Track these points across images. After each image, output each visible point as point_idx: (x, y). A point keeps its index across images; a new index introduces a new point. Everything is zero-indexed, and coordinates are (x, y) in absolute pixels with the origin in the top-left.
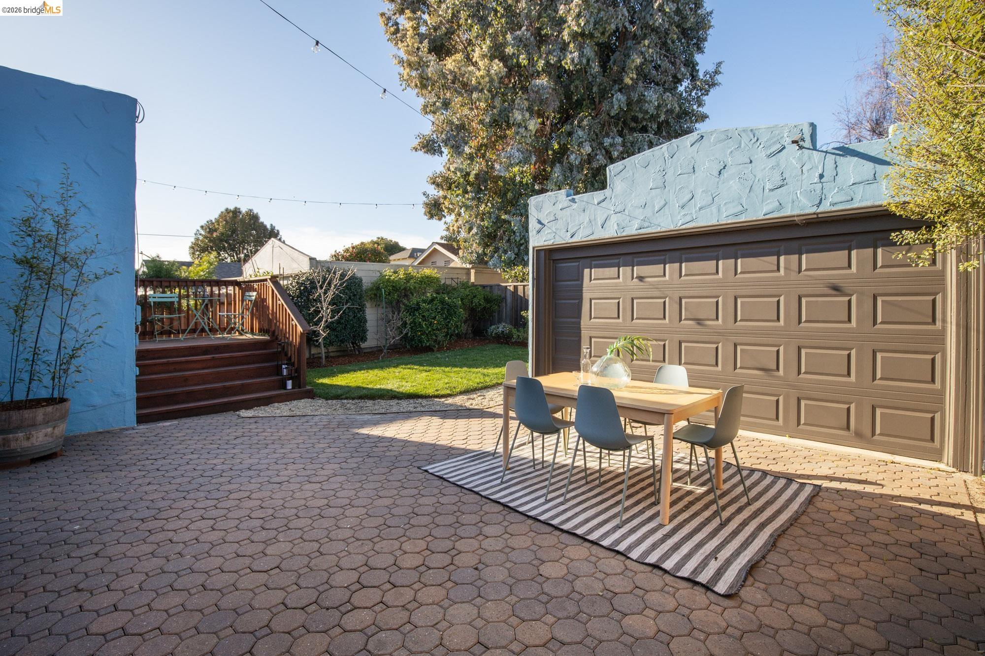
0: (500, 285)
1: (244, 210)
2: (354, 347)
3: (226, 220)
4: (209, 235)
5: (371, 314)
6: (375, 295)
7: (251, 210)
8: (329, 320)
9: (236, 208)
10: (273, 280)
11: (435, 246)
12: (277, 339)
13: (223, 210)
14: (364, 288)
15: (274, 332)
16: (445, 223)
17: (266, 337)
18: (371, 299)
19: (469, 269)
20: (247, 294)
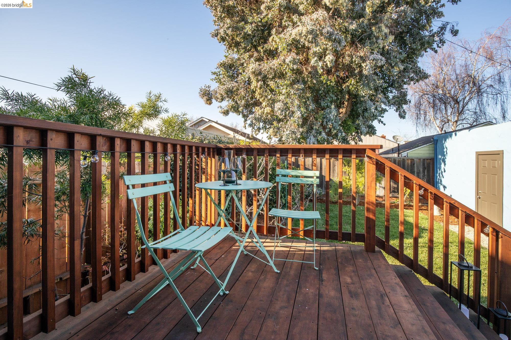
11: (211, 124)
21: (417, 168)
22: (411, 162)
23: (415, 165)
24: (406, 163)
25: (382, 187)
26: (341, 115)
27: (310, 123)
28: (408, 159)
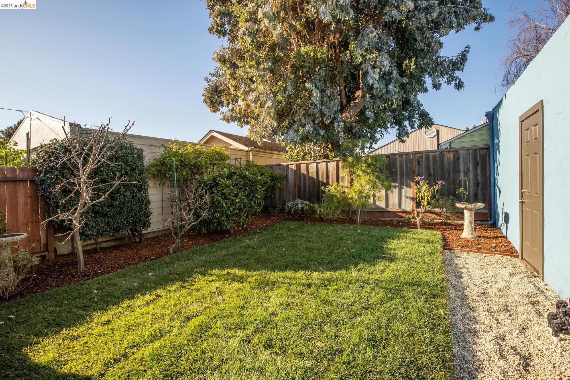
0: (281, 165)
2: (133, 234)
5: (155, 194)
6: (159, 171)
11: (212, 134)
14: (146, 162)
16: (222, 113)
18: (154, 176)
19: (247, 151)
21: (464, 165)
22: (454, 156)
23: (461, 160)
24: (446, 158)
25: (409, 198)
26: (357, 101)
27: (293, 114)
28: (449, 152)
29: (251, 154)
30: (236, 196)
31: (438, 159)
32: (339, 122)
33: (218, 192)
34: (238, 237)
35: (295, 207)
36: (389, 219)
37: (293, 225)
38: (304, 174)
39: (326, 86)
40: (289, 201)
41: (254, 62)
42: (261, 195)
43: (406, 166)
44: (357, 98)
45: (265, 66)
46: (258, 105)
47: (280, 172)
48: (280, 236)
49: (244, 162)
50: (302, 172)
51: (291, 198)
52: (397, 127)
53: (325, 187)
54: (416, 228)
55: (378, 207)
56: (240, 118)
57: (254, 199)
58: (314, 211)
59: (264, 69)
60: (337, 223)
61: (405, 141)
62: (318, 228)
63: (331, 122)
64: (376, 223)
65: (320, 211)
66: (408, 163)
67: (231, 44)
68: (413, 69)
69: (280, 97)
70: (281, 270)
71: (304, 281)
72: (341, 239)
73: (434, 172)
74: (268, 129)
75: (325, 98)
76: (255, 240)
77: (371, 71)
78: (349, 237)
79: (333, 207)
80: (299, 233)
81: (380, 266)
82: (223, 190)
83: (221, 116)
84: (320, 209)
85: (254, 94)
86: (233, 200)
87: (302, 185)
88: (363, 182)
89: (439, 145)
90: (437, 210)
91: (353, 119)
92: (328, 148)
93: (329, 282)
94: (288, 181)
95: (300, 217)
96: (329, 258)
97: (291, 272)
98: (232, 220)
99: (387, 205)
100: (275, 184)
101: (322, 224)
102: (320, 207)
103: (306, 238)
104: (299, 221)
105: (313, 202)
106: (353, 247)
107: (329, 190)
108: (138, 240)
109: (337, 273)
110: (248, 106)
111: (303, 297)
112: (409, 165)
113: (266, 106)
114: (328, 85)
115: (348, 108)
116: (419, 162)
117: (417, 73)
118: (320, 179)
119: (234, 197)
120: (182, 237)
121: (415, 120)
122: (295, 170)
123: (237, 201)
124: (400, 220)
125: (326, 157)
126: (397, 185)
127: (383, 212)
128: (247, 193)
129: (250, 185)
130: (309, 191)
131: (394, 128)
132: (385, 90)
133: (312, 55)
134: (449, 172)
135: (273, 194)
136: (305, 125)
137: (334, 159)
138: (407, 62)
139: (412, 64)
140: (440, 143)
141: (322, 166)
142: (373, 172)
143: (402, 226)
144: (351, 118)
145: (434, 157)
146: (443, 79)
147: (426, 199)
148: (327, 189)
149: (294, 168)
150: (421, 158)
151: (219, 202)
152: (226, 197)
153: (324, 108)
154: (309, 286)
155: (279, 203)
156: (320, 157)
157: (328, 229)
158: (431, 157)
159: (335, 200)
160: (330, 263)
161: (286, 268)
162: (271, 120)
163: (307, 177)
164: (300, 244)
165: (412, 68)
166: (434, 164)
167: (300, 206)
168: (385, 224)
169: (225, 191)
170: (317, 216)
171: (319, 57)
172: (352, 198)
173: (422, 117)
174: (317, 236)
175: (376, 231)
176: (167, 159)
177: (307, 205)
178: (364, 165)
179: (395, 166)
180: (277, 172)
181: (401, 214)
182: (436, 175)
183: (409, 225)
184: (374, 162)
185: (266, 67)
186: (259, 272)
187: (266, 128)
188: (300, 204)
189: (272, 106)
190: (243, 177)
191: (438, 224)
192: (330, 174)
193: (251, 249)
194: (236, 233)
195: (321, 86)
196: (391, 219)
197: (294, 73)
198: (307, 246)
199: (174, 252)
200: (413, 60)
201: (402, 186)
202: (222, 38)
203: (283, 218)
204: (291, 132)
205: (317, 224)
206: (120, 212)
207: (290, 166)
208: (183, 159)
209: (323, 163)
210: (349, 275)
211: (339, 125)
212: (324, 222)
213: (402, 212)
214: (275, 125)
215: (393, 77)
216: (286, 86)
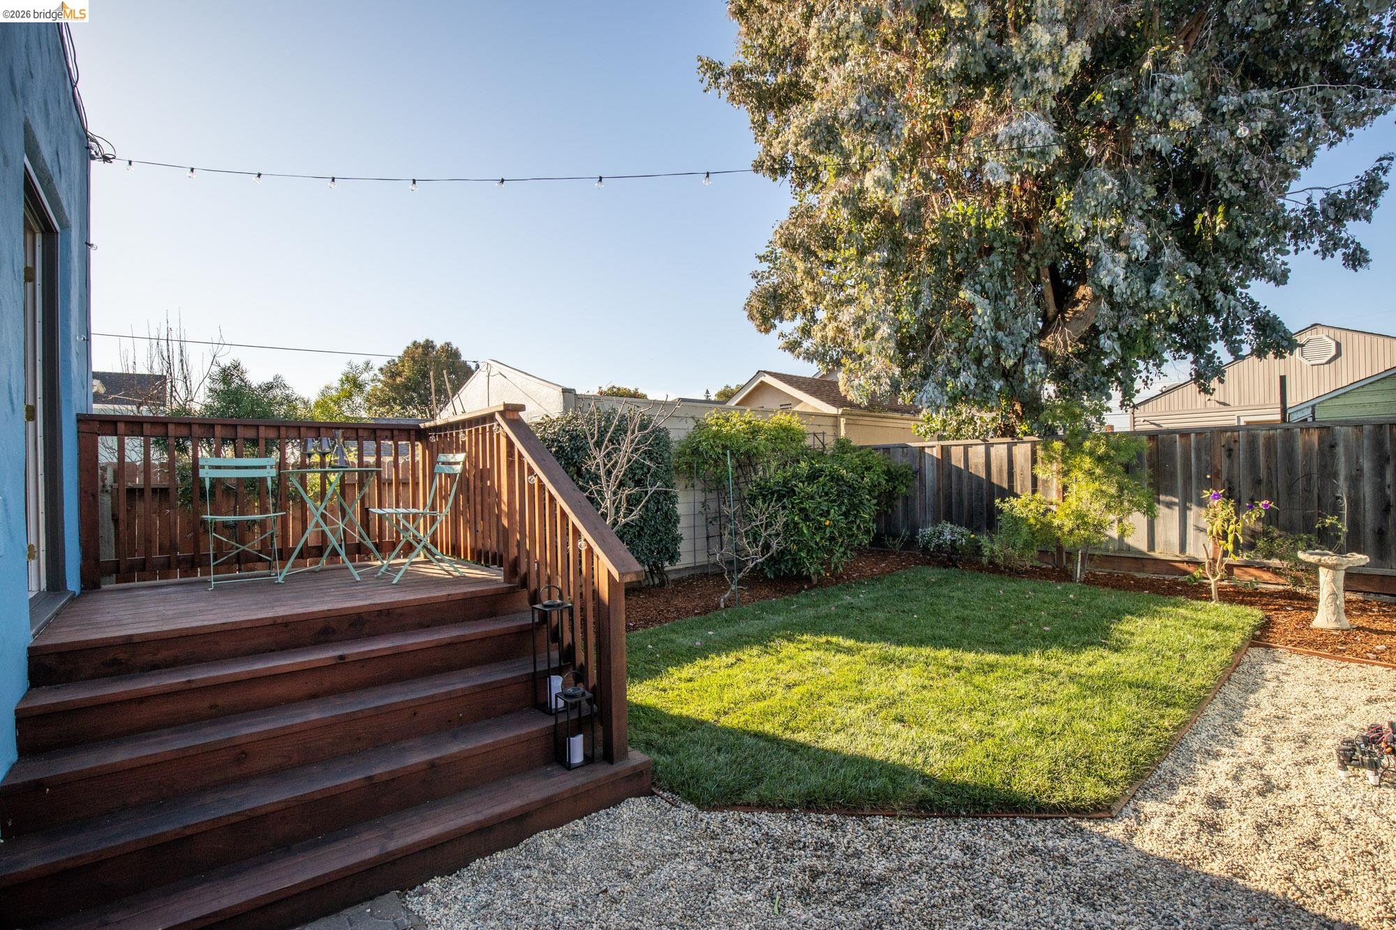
0: (907, 447)
1: (439, 343)
2: (652, 571)
3: (413, 359)
4: (390, 381)
5: (686, 504)
6: (690, 466)
7: (448, 344)
8: (622, 521)
9: (427, 341)
10: (510, 416)
11: (762, 379)
12: (524, 583)
13: (409, 344)
14: (675, 447)
15: (515, 564)
16: (782, 335)
17: (494, 576)
18: (683, 474)
19: (836, 417)
20: (442, 458)
22: (1320, 440)
23: (1340, 449)
24: (1299, 444)
26: (1081, 307)
27: (933, 348)
28: (1308, 429)
29: (843, 421)
30: (826, 514)
31: (1279, 445)
32: (1033, 362)
33: (793, 507)
34: (830, 590)
35: (939, 538)
36: (1155, 577)
37: (933, 574)
38: (958, 469)
39: (1005, 287)
40: (924, 526)
41: (853, 251)
42: (870, 514)
43: (1198, 458)
44: (1079, 301)
45: (874, 257)
46: (862, 332)
47: (906, 461)
48: (908, 593)
49: (830, 441)
50: (953, 463)
51: (929, 518)
52: (1190, 357)
53: (1003, 501)
54: (1209, 599)
55: (1129, 548)
56: (824, 354)
57: (858, 522)
58: (979, 548)
59: (872, 265)
60: (1030, 578)
61: (1214, 390)
62: (985, 584)
63: (1015, 364)
64: (1117, 584)
65: (992, 551)
66: (1203, 453)
67: (798, 189)
68: (1220, 230)
69: (905, 316)
70: (911, 644)
71: (950, 662)
72: (1028, 608)
73: (1269, 474)
74: (883, 380)
75: (1002, 313)
76: (862, 597)
77: (1105, 256)
78: (1046, 605)
79: (1020, 544)
80: (945, 590)
81: (1088, 655)
82: (802, 503)
83: (781, 342)
84: (991, 546)
85: (852, 310)
86: (820, 522)
87: (954, 491)
88: (1086, 495)
89: (1284, 410)
90: (1275, 562)
91: (1070, 349)
92: (1015, 412)
93: (992, 667)
94: (922, 481)
95: (950, 559)
96: (999, 637)
97: (928, 650)
98: (817, 558)
99: (1151, 544)
100: (895, 487)
101: (995, 576)
102: (992, 541)
103: (959, 600)
104: (945, 567)
105: (977, 530)
106: (1049, 624)
107: (1012, 508)
108: (657, 581)
109: (1008, 658)
110: (841, 330)
111: (946, 681)
112: (1204, 457)
113: (878, 336)
114: (1009, 285)
115: (1059, 325)
116: (1230, 450)
117: (1231, 241)
118: (995, 480)
119: (821, 515)
120: (740, 582)
121: (1243, 337)
122: (937, 459)
123: (827, 523)
124: (1181, 579)
125: (1008, 431)
126: (1177, 500)
127: (1141, 560)
128: (844, 509)
129: (851, 495)
130: (970, 505)
131: (1184, 358)
132: (1144, 291)
133: (973, 224)
134: (1308, 477)
135: (891, 507)
136: (959, 372)
137: (1026, 439)
138: (1206, 214)
139: (1219, 219)
140: (1288, 406)
141: (999, 452)
142: (1109, 472)
143: (1180, 593)
144: (1065, 346)
145: (1270, 441)
146: (1309, 244)
147: (1230, 538)
148: (1006, 505)
149: (935, 455)
150: (1236, 441)
151: (796, 524)
152: (806, 516)
153: (1000, 334)
154: (958, 669)
155: (903, 526)
156: (995, 431)
157: (1005, 588)
158: (1261, 441)
159: (1025, 529)
160: (999, 644)
161: (921, 642)
162: (887, 361)
163: (965, 474)
164: (946, 610)
165: (1218, 228)
166: (1268, 457)
167: (949, 537)
168: (1140, 586)
169: (805, 505)
170: (985, 561)
171: (989, 226)
172: (1060, 528)
173: (1264, 331)
174: (983, 599)
175: (1108, 598)
176: (704, 443)
177: (963, 536)
178: (1088, 459)
179: (1171, 456)
180: (900, 461)
181: (1184, 566)
182: (1274, 481)
183: (1198, 591)
184: (1112, 453)
185: (877, 260)
186: (876, 645)
187: (877, 378)
188: (949, 532)
189: (890, 335)
190: (836, 479)
191: (1272, 595)
192: (1017, 470)
193: (856, 612)
194: (822, 583)
195: (994, 289)
196: (1161, 577)
197: (934, 264)
198: (960, 614)
199: (726, 606)
200: (1220, 209)
201: (1188, 504)
202: (780, 179)
203: (911, 559)
204: (930, 387)
205: (984, 575)
206: (640, 535)
207: (927, 450)
208: (728, 443)
209: (1002, 446)
210: (1028, 662)
211: (1034, 370)
212: (1001, 572)
213: (1187, 562)
214: (897, 373)
215: (1161, 264)
216: (919, 292)
